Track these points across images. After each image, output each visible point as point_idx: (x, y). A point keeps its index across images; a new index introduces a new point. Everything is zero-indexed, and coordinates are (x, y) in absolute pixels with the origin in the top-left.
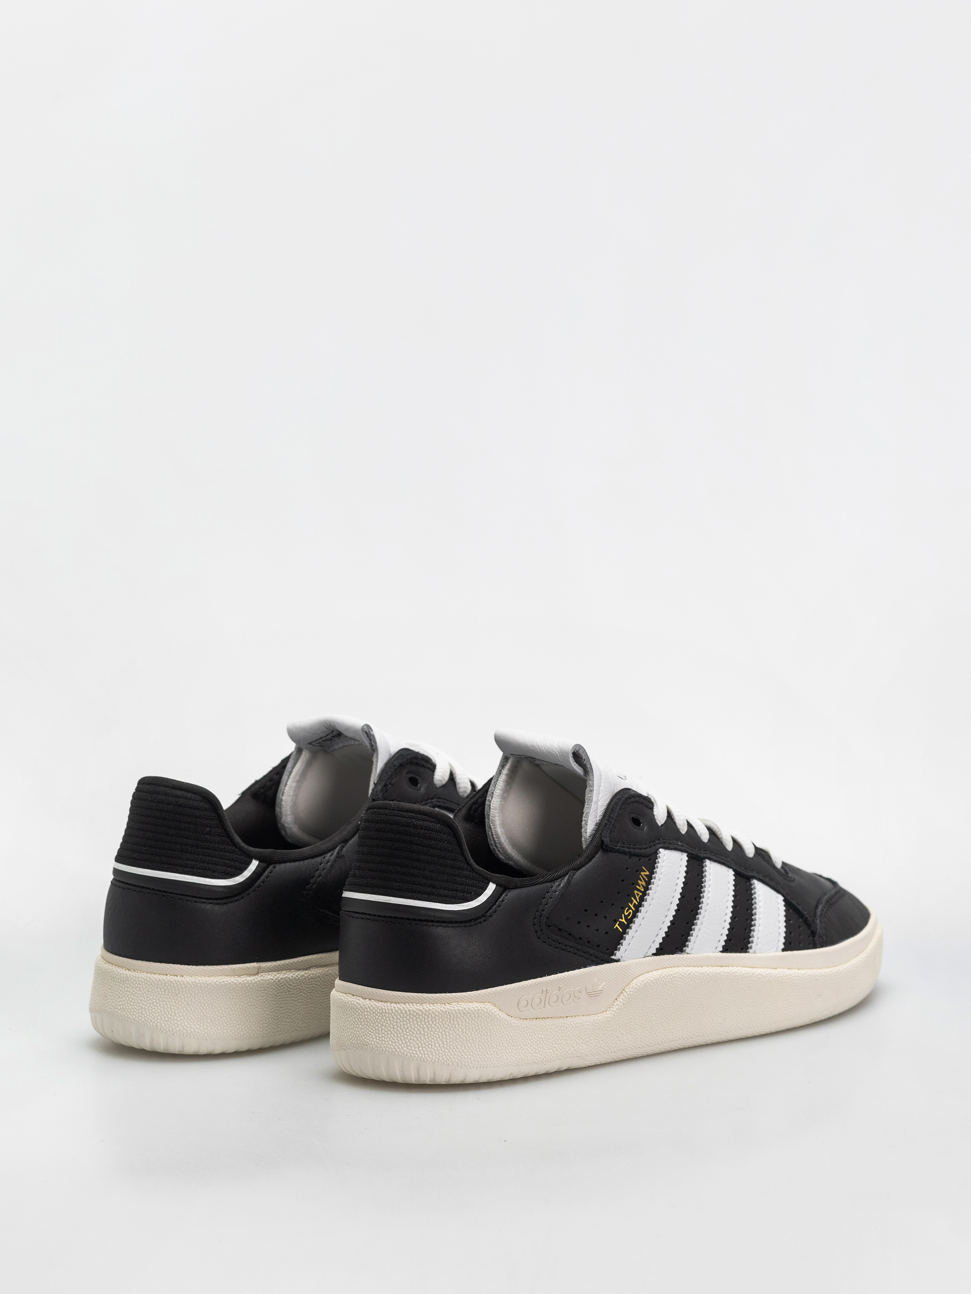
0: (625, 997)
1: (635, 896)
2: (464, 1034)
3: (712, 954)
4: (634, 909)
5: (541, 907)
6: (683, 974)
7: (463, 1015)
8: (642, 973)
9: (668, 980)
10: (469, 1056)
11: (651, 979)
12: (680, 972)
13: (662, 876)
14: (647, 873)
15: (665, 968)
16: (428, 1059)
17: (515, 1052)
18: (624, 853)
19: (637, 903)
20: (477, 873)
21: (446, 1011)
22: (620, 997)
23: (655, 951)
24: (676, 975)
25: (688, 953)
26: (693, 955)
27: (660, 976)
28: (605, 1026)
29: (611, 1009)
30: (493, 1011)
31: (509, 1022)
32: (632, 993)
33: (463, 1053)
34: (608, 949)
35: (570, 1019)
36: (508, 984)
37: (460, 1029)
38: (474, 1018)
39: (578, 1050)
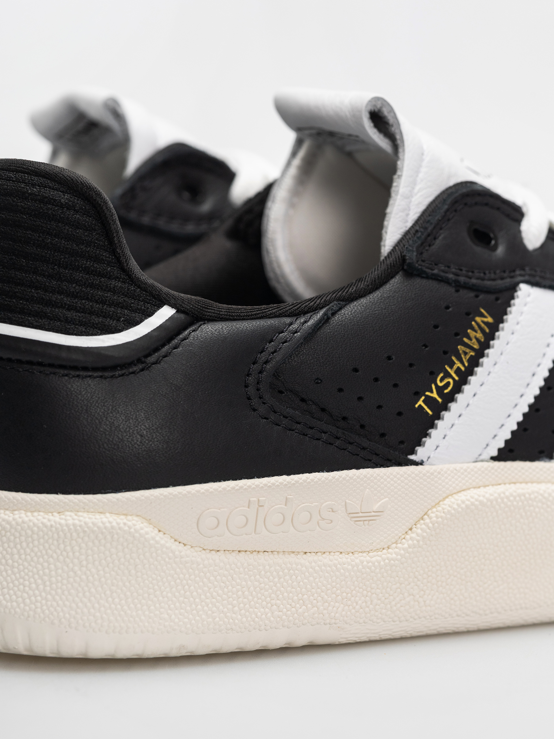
0: (428, 526)
1: (460, 355)
2: (84, 569)
4: (457, 378)
5: (263, 357)
6: (546, 495)
7: (82, 535)
8: (464, 487)
9: (515, 503)
10: (92, 610)
11: (481, 498)
12: (541, 492)
13: (518, 327)
14: (490, 320)
15: (515, 483)
16: (18, 610)
17: (188, 608)
18: (447, 281)
19: (463, 369)
20: (139, 287)
21: (52, 526)
22: (418, 526)
23: (495, 453)
24: (532, 496)
27: (499, 495)
28: (385, 574)
29: (399, 545)
30: (142, 531)
31: (177, 553)
32: (440, 519)
33: (80, 604)
34: (402, 442)
35: (311, 557)
36: (179, 485)
37: (76, 561)
38: (103, 541)
39: (325, 612)
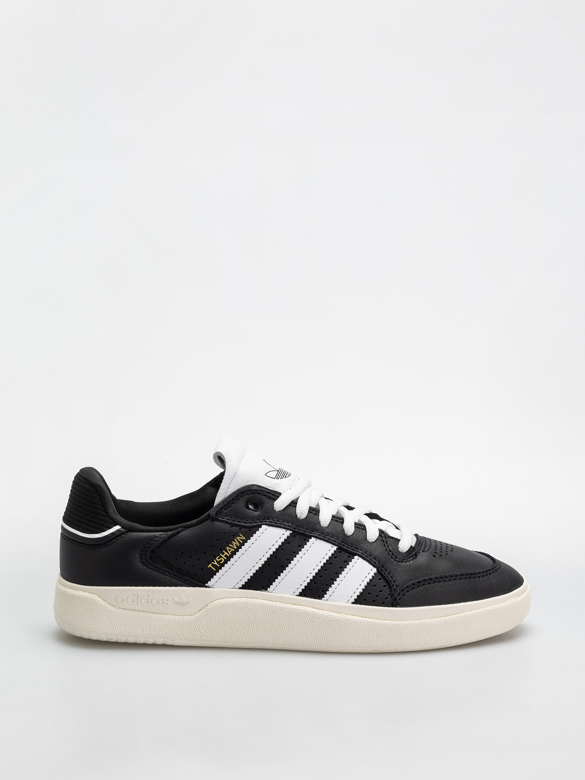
1: (227, 550)
3: (289, 596)
5: (148, 545)
8: (224, 597)
14: (243, 538)
15: (247, 598)
19: (228, 555)
22: (204, 609)
23: (240, 586)
24: (251, 603)
25: (269, 592)
26: (274, 594)
27: (237, 601)
29: (195, 615)
30: (97, 600)
31: (109, 608)
32: (211, 608)
34: (204, 579)
35: (159, 615)
